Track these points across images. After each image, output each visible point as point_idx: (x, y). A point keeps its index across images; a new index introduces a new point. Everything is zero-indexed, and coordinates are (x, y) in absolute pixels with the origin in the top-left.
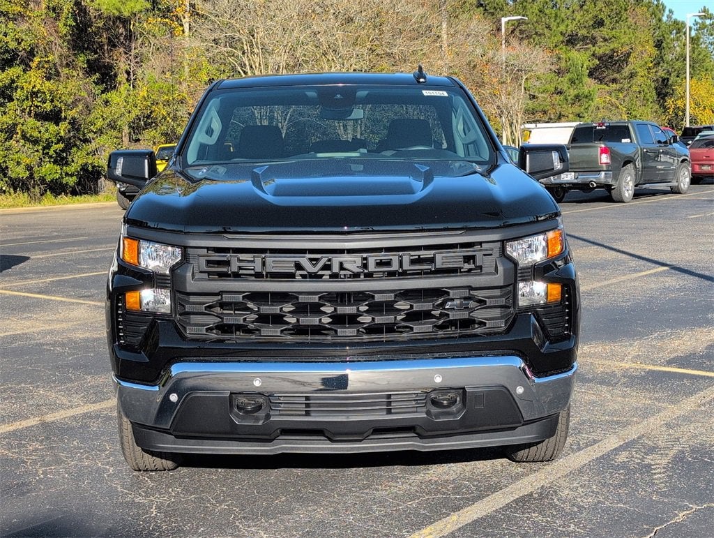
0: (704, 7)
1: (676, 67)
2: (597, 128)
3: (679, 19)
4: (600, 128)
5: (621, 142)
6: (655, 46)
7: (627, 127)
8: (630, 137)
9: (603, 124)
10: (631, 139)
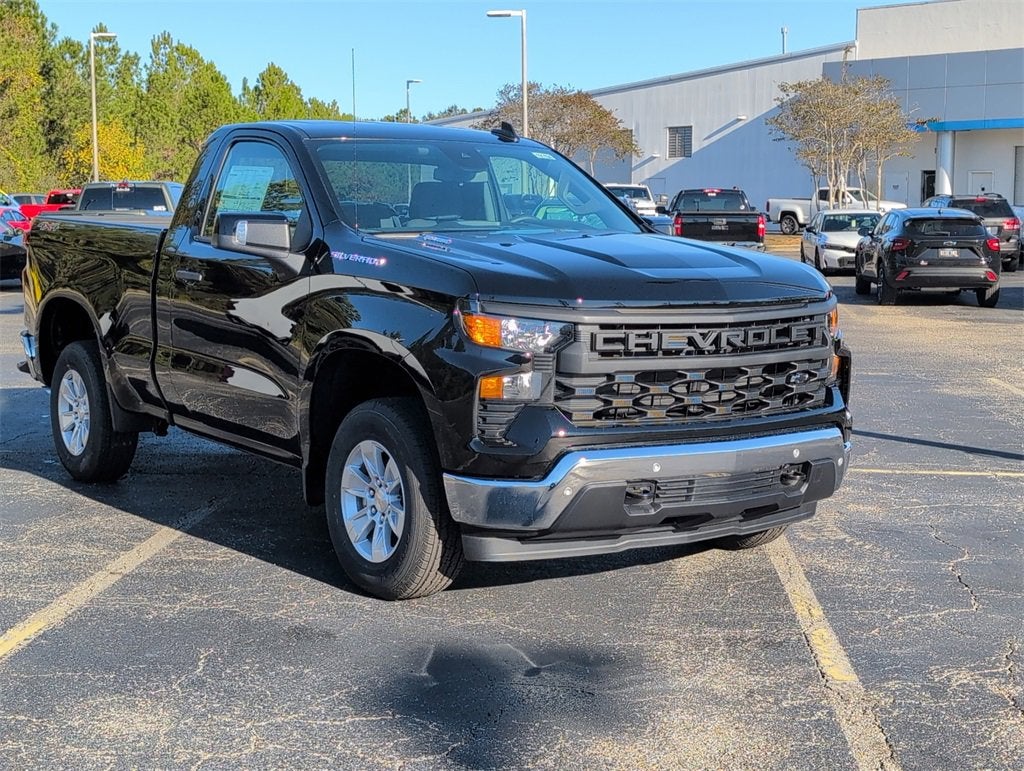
0: (101, 24)
1: (72, 105)
2: (118, 190)
3: (73, 39)
4: (121, 190)
5: (152, 209)
6: (40, 73)
7: (161, 190)
8: (164, 203)
9: (125, 185)
10: (166, 206)
